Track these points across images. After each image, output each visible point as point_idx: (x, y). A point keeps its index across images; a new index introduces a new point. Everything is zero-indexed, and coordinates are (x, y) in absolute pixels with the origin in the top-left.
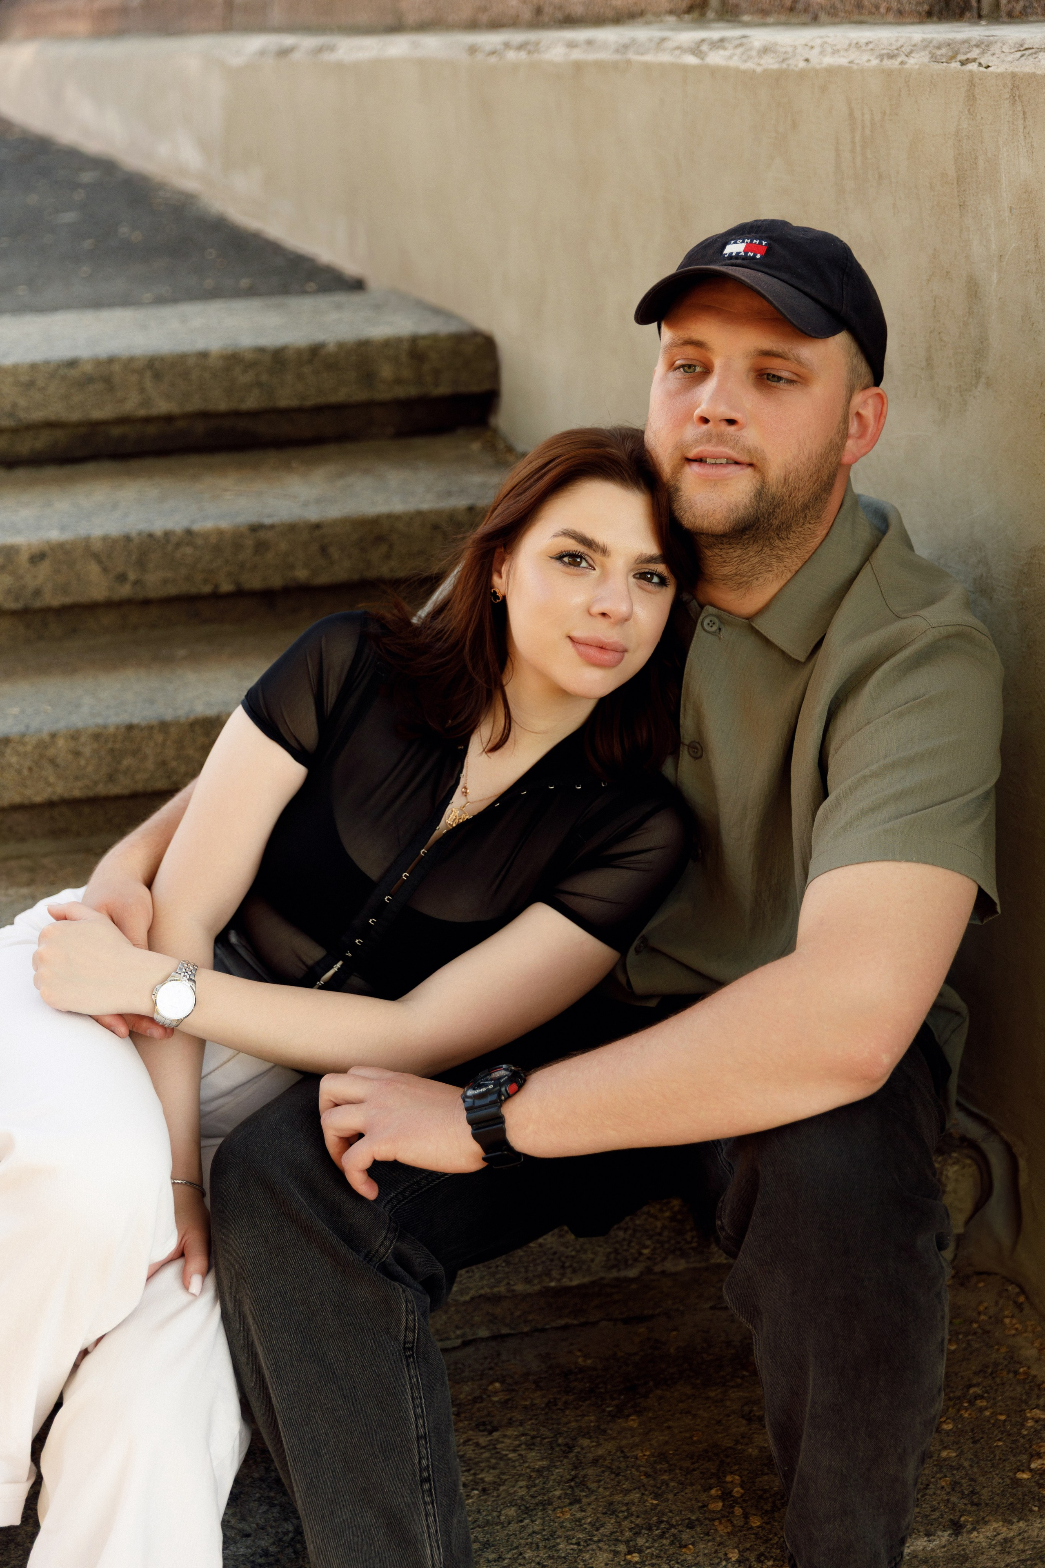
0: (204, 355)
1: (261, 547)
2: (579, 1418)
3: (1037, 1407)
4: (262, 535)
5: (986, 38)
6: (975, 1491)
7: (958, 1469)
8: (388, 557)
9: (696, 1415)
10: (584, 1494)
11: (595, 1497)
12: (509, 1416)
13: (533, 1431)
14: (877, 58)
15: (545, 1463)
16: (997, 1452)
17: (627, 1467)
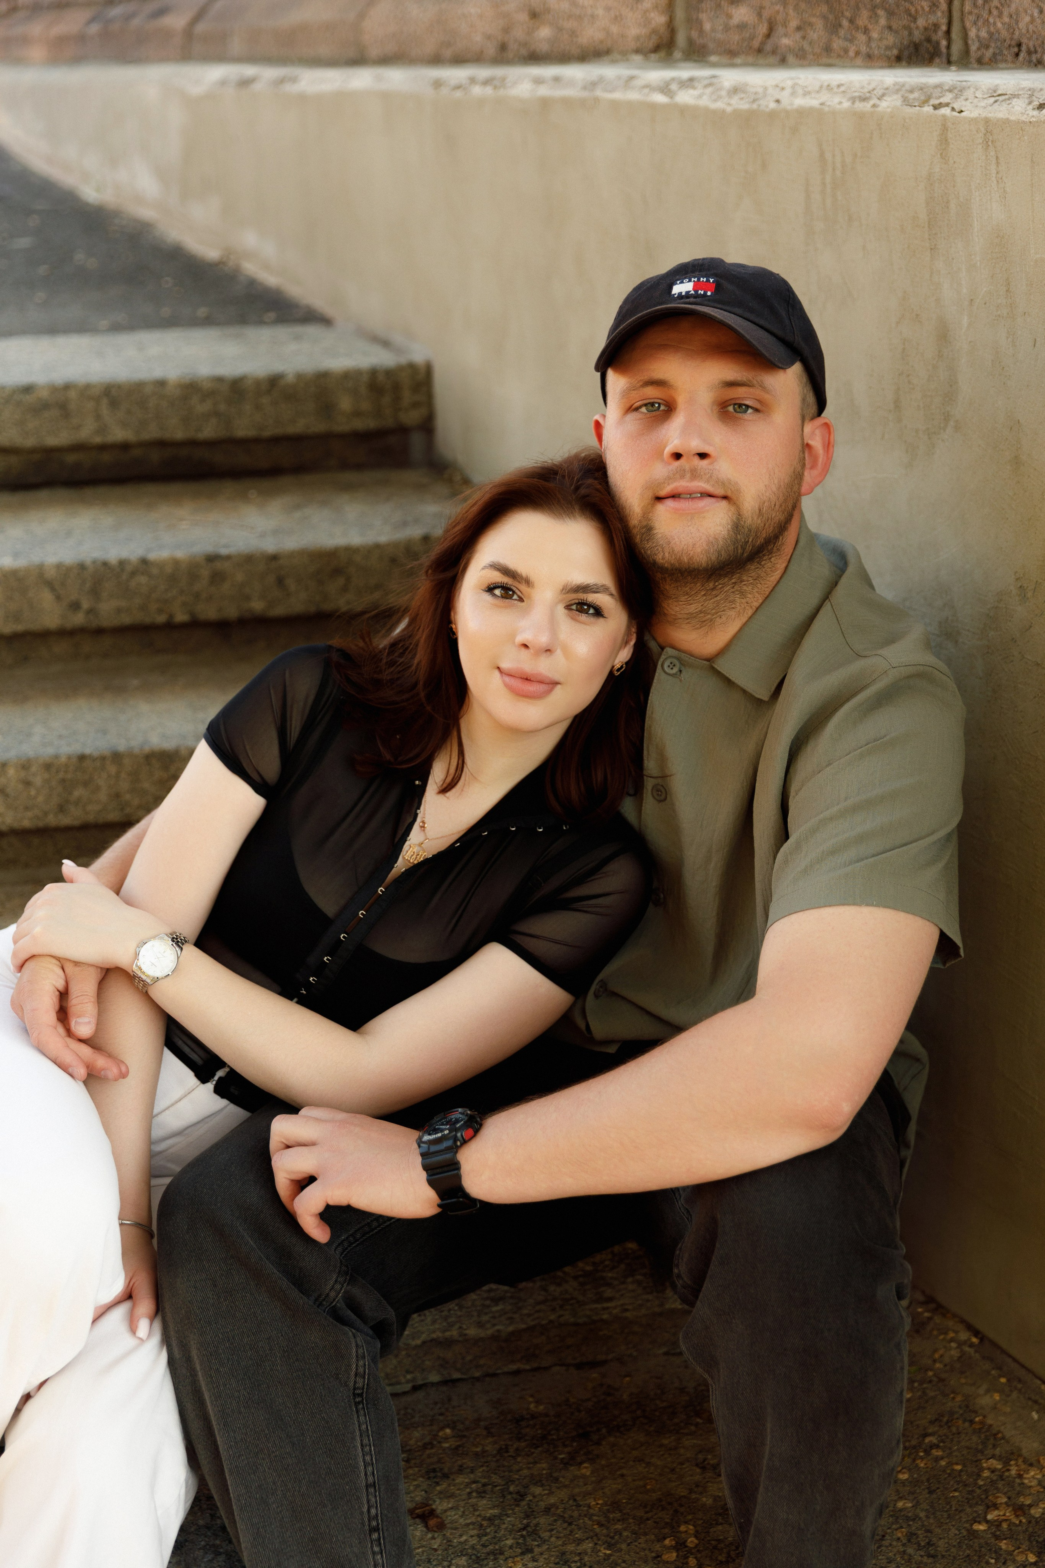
0: (161, 383)
1: (217, 577)
2: (531, 1465)
3: (993, 1457)
4: (218, 565)
5: (958, 83)
6: (932, 1543)
7: (914, 1520)
8: (345, 589)
9: (649, 1463)
10: (536, 1543)
11: (547, 1546)
12: (459, 1463)
13: (485, 1478)
14: (848, 100)
15: (496, 1511)
16: (954, 1503)
17: (580, 1516)
